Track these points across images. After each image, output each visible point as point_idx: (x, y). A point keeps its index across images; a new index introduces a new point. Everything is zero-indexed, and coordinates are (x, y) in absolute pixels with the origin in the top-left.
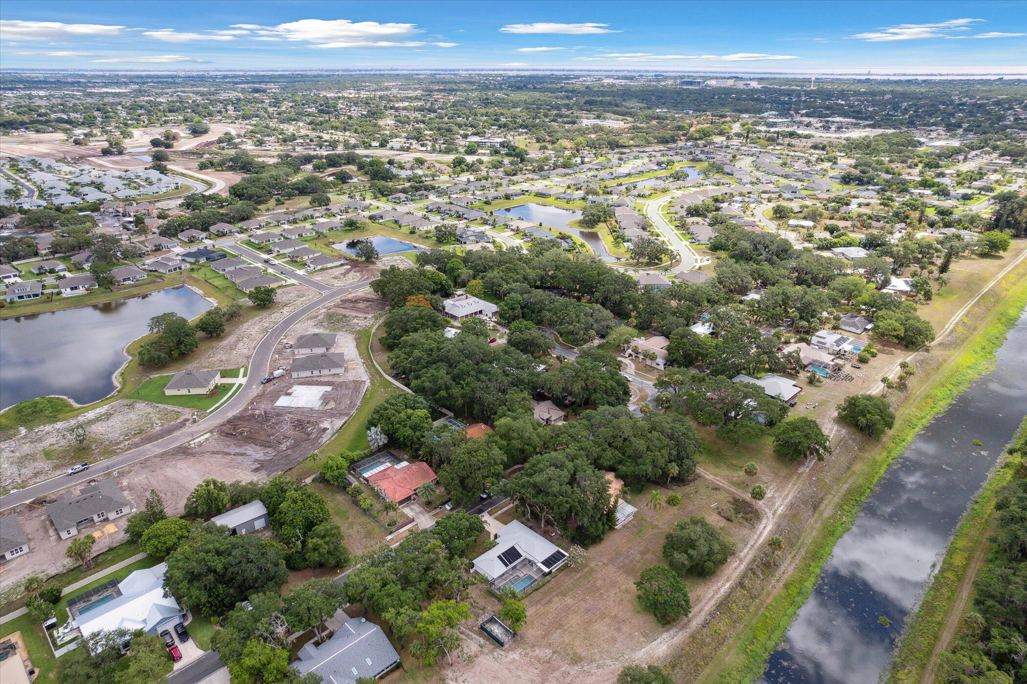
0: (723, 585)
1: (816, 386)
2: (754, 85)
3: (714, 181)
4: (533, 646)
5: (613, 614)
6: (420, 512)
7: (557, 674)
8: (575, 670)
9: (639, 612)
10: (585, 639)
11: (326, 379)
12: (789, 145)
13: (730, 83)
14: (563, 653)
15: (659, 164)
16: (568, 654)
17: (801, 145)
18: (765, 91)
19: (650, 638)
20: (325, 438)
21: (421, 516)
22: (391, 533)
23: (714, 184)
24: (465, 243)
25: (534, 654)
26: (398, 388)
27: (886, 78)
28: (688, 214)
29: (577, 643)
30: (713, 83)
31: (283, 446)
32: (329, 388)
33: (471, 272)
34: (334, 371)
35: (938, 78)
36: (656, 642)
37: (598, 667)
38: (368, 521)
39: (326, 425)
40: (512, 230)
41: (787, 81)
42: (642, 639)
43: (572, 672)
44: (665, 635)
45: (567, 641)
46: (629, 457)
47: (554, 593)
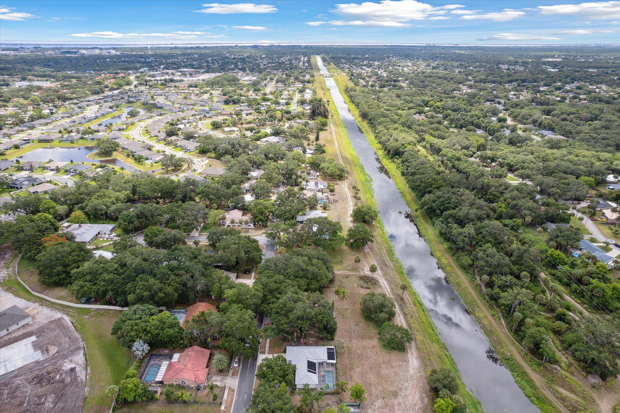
0: (400, 319)
1: (329, 210)
2: (113, 52)
3: (158, 114)
4: (372, 404)
5: (382, 362)
6: (223, 379)
7: (396, 407)
8: (400, 399)
9: (389, 353)
10: (387, 382)
11: (20, 333)
12: (175, 86)
13: (97, 52)
14: (387, 396)
15: (111, 108)
16: (389, 395)
17: (182, 86)
18: (123, 55)
19: (406, 361)
20: (81, 375)
21: (225, 381)
22: (221, 404)
23: (158, 115)
24: (21, 188)
25: (377, 407)
26: (98, 309)
27: (185, 46)
28: (167, 136)
29: (385, 386)
30: (84, 52)
31: (47, 404)
32: (34, 338)
33: (66, 207)
34: (21, 323)
35: (210, 45)
36: (410, 361)
37: (406, 390)
38: (196, 407)
39: (67, 366)
40: (52, 170)
41: (132, 49)
42: (405, 364)
43: (401, 401)
44: (409, 355)
45: (381, 389)
46: (312, 279)
47: (348, 371)
